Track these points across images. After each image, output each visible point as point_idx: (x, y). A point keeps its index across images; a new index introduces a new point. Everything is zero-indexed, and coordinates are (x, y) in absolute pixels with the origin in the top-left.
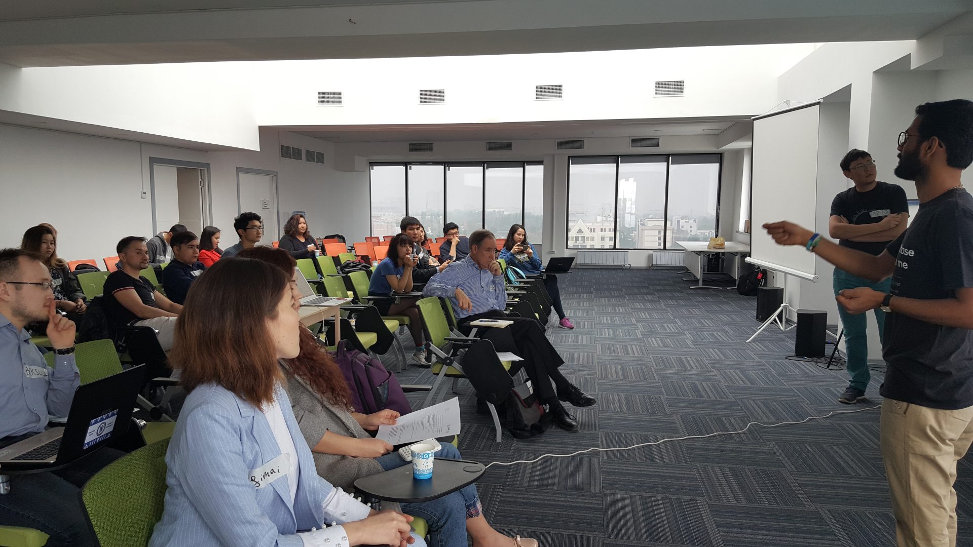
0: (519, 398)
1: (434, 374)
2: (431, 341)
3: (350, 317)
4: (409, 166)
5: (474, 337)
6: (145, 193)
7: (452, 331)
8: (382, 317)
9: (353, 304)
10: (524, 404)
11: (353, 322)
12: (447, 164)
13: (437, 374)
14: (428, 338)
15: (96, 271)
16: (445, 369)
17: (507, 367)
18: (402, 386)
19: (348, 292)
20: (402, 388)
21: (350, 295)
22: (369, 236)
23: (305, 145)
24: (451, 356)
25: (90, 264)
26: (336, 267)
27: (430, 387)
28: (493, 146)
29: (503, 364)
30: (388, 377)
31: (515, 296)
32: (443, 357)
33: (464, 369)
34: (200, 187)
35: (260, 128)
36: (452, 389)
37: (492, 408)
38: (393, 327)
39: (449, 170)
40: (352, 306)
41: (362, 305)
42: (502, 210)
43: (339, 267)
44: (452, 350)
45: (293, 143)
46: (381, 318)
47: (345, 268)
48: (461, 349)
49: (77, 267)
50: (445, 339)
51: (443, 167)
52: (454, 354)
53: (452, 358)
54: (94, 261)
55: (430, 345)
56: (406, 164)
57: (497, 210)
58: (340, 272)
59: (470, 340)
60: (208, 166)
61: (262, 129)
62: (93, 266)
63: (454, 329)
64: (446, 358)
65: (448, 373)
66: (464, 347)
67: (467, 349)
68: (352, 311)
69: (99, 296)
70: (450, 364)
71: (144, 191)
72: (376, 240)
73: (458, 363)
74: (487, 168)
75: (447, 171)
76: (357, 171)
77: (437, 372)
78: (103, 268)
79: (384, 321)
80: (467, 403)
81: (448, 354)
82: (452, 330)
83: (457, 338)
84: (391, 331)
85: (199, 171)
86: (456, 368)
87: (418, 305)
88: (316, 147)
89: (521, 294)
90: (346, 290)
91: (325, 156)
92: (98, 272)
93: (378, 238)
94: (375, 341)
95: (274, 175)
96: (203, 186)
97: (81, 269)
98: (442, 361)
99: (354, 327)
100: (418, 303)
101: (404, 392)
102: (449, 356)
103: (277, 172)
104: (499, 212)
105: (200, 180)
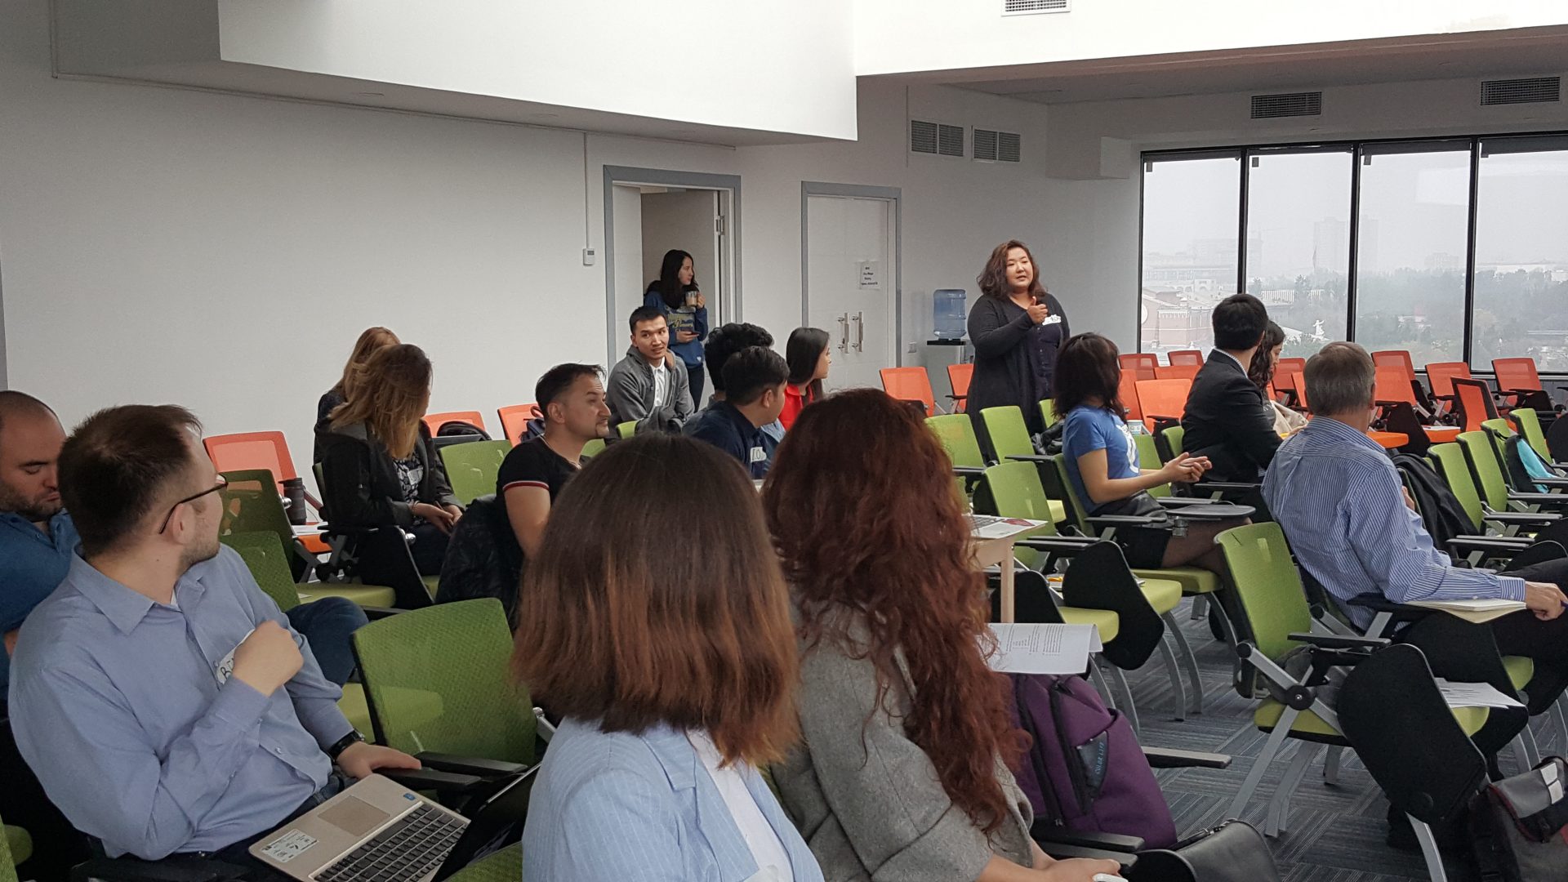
0: (1511, 812)
1: (1262, 729)
2: (1254, 641)
3: (1049, 570)
4: (1251, 157)
5: (1381, 636)
6: (591, 253)
7: (1316, 617)
8: (1132, 571)
9: (1064, 535)
10: (1527, 833)
11: (1055, 583)
12: (1362, 147)
13: (1269, 730)
14: (1245, 631)
15: (481, 440)
16: (1290, 718)
17: (1470, 726)
18: (1146, 750)
19: (1049, 501)
20: (1148, 756)
21: (1057, 511)
22: (1135, 352)
23: (970, 118)
24: (1308, 684)
25: (470, 422)
26: (1032, 434)
27: (1224, 758)
28: (1501, 92)
29: (1457, 715)
30: (1108, 723)
31: (1526, 526)
32: (1285, 686)
33: (1343, 718)
34: (716, 234)
35: (862, 81)
36: (1324, 774)
37: (1424, 833)
38: (1166, 598)
39: (1368, 162)
40: (1060, 540)
41: (1086, 538)
42: (1544, 268)
43: (1038, 436)
44: (1311, 669)
45: (939, 115)
46: (1129, 574)
47: (1053, 439)
48: (1337, 667)
49: (442, 428)
50: (1290, 638)
51: (1350, 156)
52: (1317, 680)
53: (1310, 689)
54: (477, 416)
55: (1249, 653)
56: (1243, 153)
57: (1529, 269)
58: (1042, 450)
59: (1369, 644)
60: (735, 182)
61: (868, 87)
62: (477, 429)
63: (1326, 612)
64: (1295, 690)
65: (1295, 728)
66: (1343, 661)
67: (1352, 668)
68: (1056, 552)
69: (482, 498)
70: (1303, 706)
71: (591, 248)
72: (1147, 362)
73: (1328, 705)
74: (1485, 153)
75: (1363, 168)
76: (1107, 178)
77: (1269, 725)
78: (495, 433)
79: (1138, 581)
80: (1362, 815)
81: (1299, 677)
82: (1318, 615)
83: (1330, 635)
84: (1158, 610)
85: (716, 195)
86: (1322, 716)
87: (1220, 545)
88: (1001, 118)
89: (1548, 520)
90: (1044, 496)
91: (1022, 145)
92: (486, 442)
93: (1153, 357)
94: (1112, 633)
95: (891, 198)
96: (723, 233)
97: (448, 434)
98: (1287, 698)
99: (1060, 595)
100: (1220, 538)
101: (1152, 766)
102: (1303, 683)
103: (900, 190)
104: (1537, 275)
105: (716, 217)
